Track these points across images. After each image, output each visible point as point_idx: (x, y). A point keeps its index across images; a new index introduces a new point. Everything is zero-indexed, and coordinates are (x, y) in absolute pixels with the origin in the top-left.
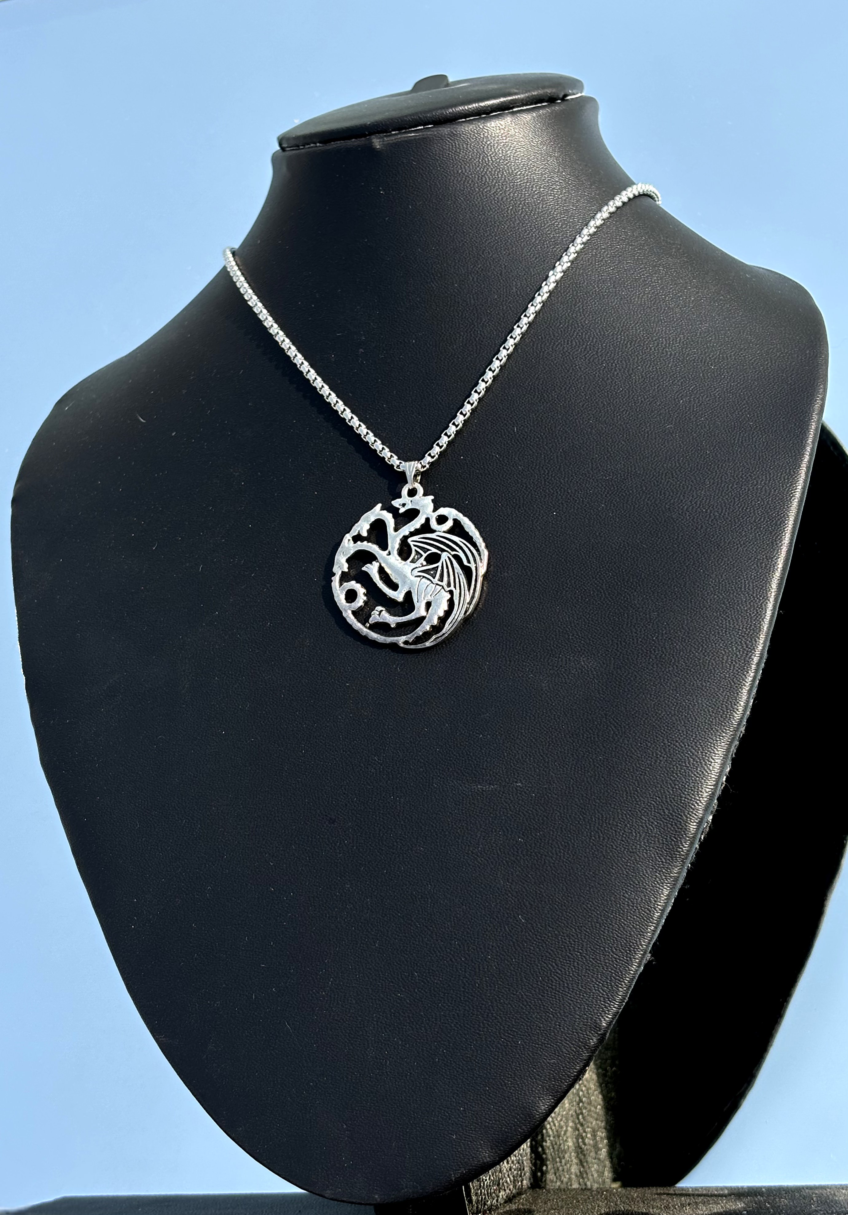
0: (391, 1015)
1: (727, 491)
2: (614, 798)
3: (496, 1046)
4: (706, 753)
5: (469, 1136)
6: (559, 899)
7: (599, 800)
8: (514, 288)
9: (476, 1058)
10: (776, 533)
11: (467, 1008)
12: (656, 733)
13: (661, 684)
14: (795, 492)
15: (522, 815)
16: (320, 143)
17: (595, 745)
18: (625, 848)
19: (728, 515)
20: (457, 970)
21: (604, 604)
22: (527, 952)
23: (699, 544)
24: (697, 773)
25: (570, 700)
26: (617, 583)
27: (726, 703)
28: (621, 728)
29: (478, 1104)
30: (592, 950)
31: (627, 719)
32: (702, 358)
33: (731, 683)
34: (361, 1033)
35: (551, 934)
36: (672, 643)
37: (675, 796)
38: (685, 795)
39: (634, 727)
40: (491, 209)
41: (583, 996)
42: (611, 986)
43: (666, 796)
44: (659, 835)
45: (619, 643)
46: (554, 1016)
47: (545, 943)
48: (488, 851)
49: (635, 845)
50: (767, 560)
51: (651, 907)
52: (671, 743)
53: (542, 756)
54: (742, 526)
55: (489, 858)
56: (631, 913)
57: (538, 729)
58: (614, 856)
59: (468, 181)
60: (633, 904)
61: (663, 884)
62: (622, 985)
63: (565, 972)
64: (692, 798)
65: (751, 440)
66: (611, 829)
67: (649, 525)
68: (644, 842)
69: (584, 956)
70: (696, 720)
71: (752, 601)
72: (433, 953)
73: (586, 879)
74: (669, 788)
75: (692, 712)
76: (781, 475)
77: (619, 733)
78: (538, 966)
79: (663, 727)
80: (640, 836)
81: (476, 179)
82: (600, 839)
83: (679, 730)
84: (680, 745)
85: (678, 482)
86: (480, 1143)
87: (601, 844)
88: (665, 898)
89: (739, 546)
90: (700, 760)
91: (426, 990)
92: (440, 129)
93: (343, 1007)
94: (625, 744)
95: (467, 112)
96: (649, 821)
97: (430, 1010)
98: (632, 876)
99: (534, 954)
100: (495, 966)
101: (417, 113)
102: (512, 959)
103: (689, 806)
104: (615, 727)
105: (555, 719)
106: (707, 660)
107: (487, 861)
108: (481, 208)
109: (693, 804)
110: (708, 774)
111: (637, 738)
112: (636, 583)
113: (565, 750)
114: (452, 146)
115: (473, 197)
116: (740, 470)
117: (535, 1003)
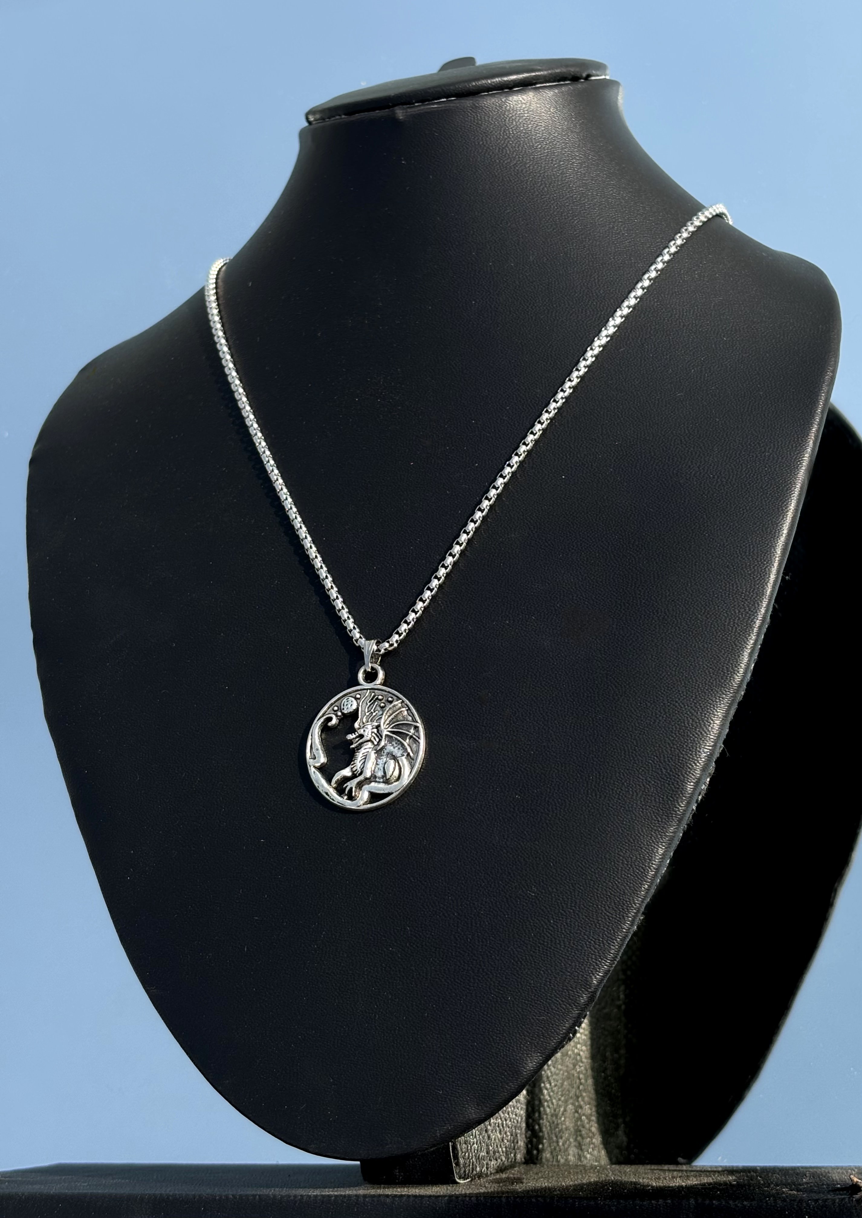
0: (381, 969)
1: (735, 457)
2: (612, 756)
3: (486, 1002)
4: (705, 714)
5: (456, 1091)
6: (554, 856)
7: (597, 758)
8: (531, 257)
9: (465, 1013)
10: (782, 500)
11: (458, 964)
12: (657, 693)
13: (663, 646)
14: (802, 460)
15: (520, 772)
16: (345, 114)
17: (595, 703)
18: (621, 807)
19: (735, 481)
20: (449, 925)
21: (609, 566)
22: (519, 908)
23: (705, 509)
24: (697, 734)
25: (572, 659)
26: (623, 546)
27: (727, 665)
28: (622, 687)
29: (466, 1059)
30: (585, 907)
31: (628, 679)
32: (715, 330)
33: (732, 645)
34: (351, 986)
35: (545, 890)
36: (675, 605)
37: (673, 756)
38: (683, 755)
39: (634, 687)
40: (511, 180)
41: (575, 953)
42: (603, 943)
43: (664, 756)
44: (655, 794)
45: (622, 604)
46: (544, 973)
47: (538, 899)
48: (485, 807)
49: (632, 803)
50: (773, 525)
51: (646, 866)
52: (671, 703)
53: (542, 714)
54: (749, 492)
55: (485, 814)
56: (625, 871)
57: (539, 687)
58: (610, 814)
59: (489, 153)
60: (628, 862)
61: (658, 843)
62: (614, 943)
63: (558, 929)
64: (690, 758)
65: (760, 409)
66: (608, 787)
67: (656, 490)
68: (641, 801)
69: (577, 914)
70: (697, 681)
71: (756, 565)
72: (426, 907)
73: (581, 836)
74: (667, 748)
75: (692, 673)
76: (789, 443)
77: (619, 692)
78: (530, 922)
79: (663, 687)
80: (637, 795)
81: (497, 151)
82: (596, 797)
83: (679, 691)
84: (680, 706)
85: (687, 449)
86: (467, 1099)
87: (597, 802)
88: (660, 857)
89: (745, 511)
90: (699, 721)
91: (418, 945)
92: (463, 101)
93: (335, 960)
94: (625, 704)
95: (491, 86)
96: (646, 780)
97: (421, 965)
98: (628, 834)
99: (527, 911)
100: (487, 921)
101: (439, 86)
102: (505, 915)
103: (687, 766)
104: (616, 687)
105: (556, 678)
106: (709, 622)
107: (484, 817)
108: (501, 179)
109: (690, 764)
110: (707, 734)
111: (636, 697)
112: (642, 546)
113: (565, 708)
114: (474, 118)
115: (492, 167)
116: (749, 437)
117: (526, 959)
